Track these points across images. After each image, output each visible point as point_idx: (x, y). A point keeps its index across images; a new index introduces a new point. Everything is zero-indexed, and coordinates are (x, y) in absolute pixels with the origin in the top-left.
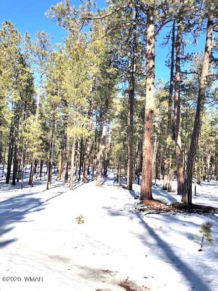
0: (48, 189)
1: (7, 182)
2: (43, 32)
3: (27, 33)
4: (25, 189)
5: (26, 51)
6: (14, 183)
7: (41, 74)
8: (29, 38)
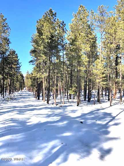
0: (111, 106)
1: (85, 100)
2: (101, 6)
3: (92, 10)
4: (96, 105)
5: (91, 21)
6: (89, 101)
7: (101, 33)
8: (93, 13)
